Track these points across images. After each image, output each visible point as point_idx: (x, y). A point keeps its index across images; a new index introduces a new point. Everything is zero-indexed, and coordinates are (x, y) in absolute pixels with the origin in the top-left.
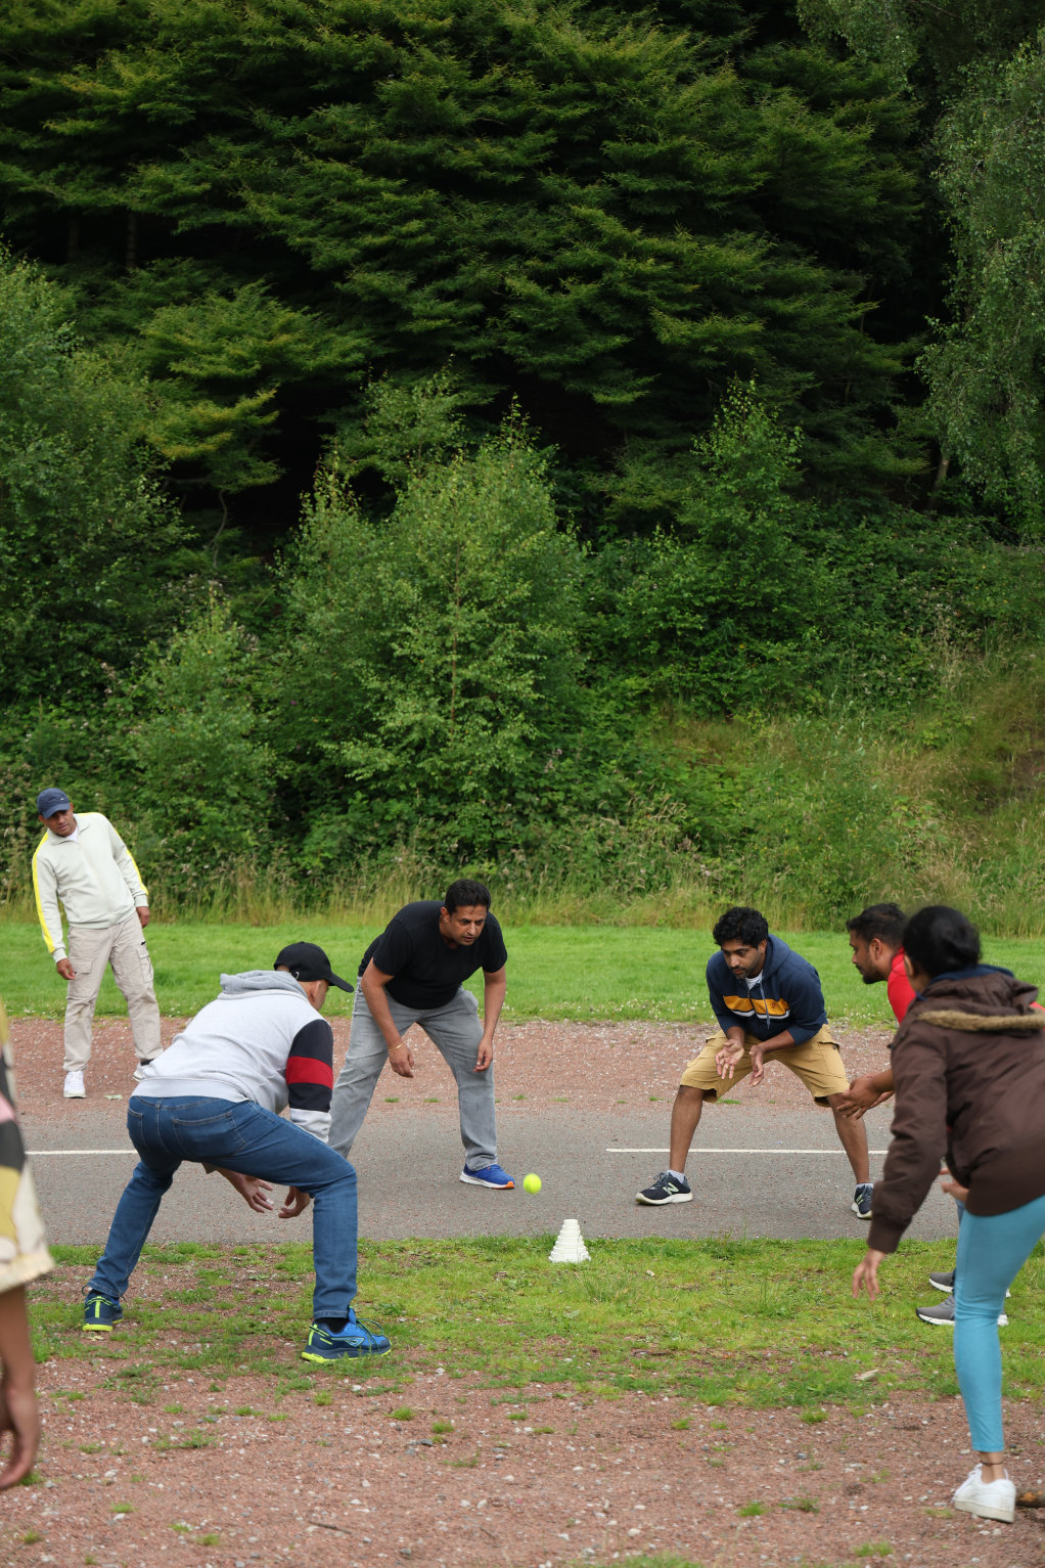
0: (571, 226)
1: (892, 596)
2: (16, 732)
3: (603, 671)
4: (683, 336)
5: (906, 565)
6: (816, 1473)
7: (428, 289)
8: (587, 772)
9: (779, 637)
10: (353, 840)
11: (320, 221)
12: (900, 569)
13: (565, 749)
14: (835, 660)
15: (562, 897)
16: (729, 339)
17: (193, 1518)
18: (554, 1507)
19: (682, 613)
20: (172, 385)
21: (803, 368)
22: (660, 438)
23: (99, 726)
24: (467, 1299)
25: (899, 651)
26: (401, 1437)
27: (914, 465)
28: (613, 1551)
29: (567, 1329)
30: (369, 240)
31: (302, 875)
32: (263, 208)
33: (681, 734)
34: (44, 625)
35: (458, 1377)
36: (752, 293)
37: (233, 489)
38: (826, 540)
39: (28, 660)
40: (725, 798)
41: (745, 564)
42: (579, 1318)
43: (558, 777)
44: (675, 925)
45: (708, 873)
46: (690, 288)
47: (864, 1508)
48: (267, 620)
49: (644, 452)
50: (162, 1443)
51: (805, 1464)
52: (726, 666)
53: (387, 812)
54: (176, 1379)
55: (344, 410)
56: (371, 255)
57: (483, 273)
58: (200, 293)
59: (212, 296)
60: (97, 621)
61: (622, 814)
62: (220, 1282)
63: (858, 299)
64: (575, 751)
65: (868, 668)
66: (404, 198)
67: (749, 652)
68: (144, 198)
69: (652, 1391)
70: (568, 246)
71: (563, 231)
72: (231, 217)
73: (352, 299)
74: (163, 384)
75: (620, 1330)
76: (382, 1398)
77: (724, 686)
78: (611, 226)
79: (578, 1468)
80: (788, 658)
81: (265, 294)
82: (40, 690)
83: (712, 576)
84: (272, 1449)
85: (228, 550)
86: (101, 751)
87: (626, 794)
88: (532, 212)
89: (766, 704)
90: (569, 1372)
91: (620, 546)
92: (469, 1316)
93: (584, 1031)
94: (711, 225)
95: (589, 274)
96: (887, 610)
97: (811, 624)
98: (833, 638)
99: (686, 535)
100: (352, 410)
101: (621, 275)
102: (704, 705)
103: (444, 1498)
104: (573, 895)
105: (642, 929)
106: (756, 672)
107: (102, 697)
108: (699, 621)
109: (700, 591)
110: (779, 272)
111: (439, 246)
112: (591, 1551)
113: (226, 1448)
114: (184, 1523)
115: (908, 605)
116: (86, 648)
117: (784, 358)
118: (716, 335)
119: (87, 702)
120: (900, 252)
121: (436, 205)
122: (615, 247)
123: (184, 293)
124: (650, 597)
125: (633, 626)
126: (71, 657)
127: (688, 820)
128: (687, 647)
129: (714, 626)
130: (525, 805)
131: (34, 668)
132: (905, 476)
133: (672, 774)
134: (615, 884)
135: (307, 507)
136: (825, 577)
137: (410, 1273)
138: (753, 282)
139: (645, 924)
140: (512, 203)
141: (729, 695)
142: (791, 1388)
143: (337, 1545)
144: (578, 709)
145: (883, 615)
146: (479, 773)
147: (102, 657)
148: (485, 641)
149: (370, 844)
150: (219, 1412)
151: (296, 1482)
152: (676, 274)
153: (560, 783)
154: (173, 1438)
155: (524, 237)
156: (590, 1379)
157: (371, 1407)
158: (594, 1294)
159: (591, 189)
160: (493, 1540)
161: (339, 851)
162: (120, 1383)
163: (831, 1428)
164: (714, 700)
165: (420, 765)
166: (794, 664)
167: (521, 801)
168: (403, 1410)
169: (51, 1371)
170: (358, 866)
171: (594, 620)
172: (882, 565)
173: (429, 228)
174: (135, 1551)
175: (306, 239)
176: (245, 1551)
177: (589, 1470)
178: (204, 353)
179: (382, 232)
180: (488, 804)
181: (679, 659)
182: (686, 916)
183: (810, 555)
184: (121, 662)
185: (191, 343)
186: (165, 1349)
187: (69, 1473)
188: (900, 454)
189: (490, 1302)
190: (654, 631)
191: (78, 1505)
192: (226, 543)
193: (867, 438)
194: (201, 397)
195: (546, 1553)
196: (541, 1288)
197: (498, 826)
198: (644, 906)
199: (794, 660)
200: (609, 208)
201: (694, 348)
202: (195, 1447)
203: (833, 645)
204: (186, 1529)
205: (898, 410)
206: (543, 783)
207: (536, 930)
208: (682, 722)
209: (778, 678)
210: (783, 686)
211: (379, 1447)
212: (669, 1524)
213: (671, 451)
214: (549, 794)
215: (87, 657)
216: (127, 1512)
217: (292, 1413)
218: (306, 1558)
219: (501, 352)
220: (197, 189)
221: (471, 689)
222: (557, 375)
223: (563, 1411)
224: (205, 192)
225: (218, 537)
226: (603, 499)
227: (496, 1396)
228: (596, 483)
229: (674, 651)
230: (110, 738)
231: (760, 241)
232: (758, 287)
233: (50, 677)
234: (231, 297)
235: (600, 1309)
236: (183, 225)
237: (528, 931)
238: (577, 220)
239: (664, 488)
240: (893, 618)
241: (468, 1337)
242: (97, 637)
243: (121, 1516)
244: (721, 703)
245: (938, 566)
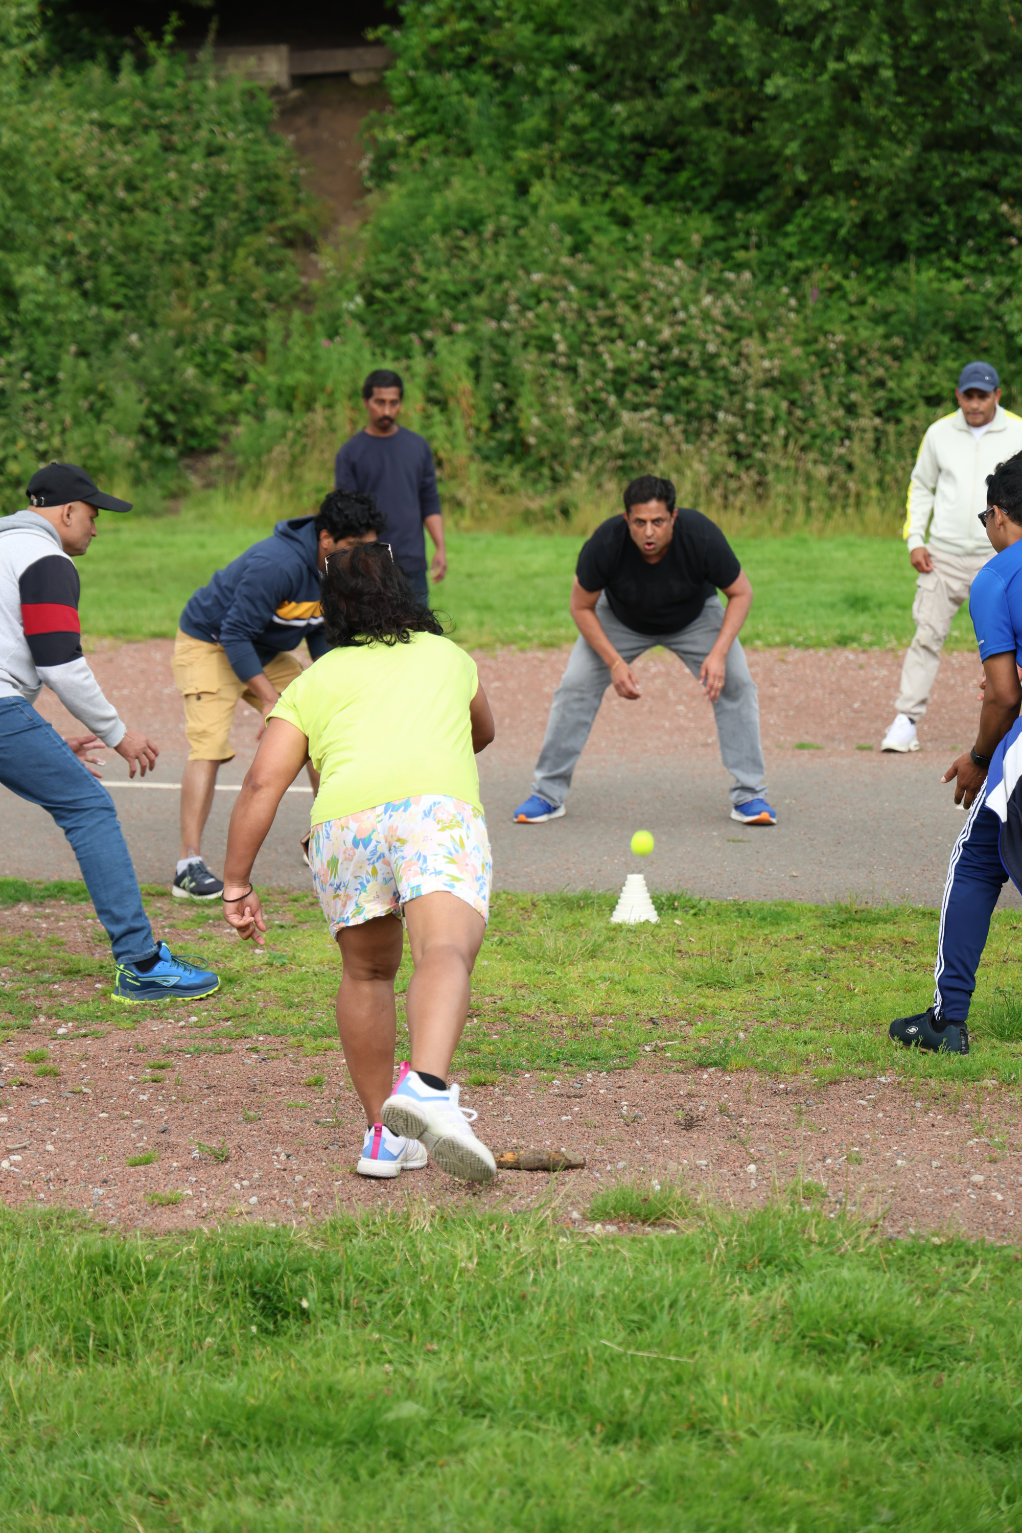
34: (935, 158)
39: (917, 204)
82: (933, 244)
116: (990, 186)
119: (993, 256)
126: (970, 196)
131: (926, 214)
147: (1004, 196)
215: (988, 197)
233: (944, 223)
242: (1002, 171)
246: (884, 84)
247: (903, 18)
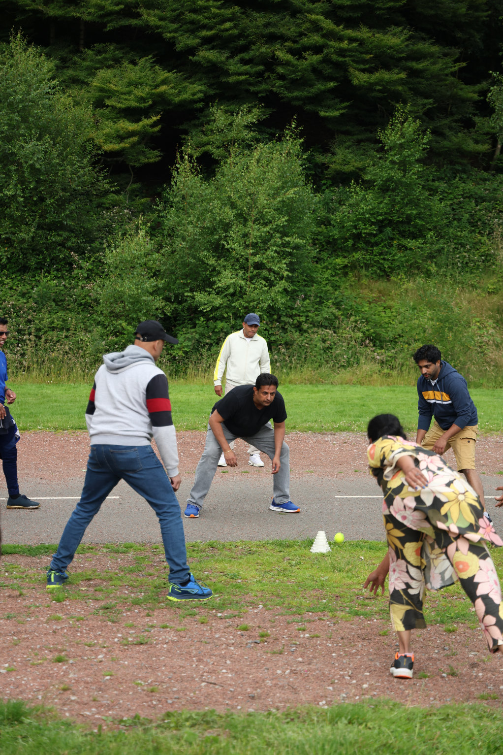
0: (308, 25)
1: (472, 216)
2: (28, 287)
3: (325, 255)
4: (365, 81)
5: (480, 200)
6: (454, 657)
7: (236, 59)
8: (317, 306)
9: (414, 237)
10: (198, 342)
11: (180, 24)
12: (476, 202)
13: (305, 295)
14: (443, 248)
15: (304, 369)
16: (390, 82)
17: (145, 679)
18: (323, 674)
19: (365, 225)
20: (106, 111)
21: (427, 98)
22: (353, 135)
23: (70, 284)
24: (272, 570)
25: (476, 243)
26: (243, 639)
27: (484, 148)
28: (356, 695)
29: (323, 585)
30: (205, 33)
31: (173, 359)
32: (150, 18)
33: (364, 287)
34: (40, 232)
35: (270, 610)
36: (401, 59)
37: (137, 165)
38: (438, 187)
39: (33, 251)
40: (387, 320)
41: (398, 199)
42: (328, 580)
43: (302, 309)
44: (362, 384)
45: (378, 357)
46: (368, 57)
47: (480, 674)
48: (155, 229)
49: (345, 142)
50: (125, 642)
51: (447, 652)
52: (387, 252)
53: (216, 327)
54: (129, 610)
55: (192, 122)
56: (206, 41)
57: (263, 49)
58: (119, 62)
59: (126, 63)
60: (69, 231)
61: (335, 328)
62: (146, 562)
63: (456, 61)
64: (310, 296)
65: (460, 253)
66: (223, 11)
67: (399, 245)
68: (90, 14)
69: (368, 616)
70: (306, 35)
71: (304, 27)
72: (134, 22)
73: (197, 64)
74: (102, 110)
75: (349, 587)
76: (232, 619)
77: (386, 262)
78: (328, 24)
79: (334, 655)
80: (419, 248)
81: (153, 62)
82: (40, 267)
83: (381, 206)
84: (180, 645)
85: (134, 195)
86: (71, 297)
87: (336, 317)
88: (287, 18)
89: (407, 271)
90: (325, 607)
91: (333, 191)
92: (272, 579)
93: (320, 437)
94: (380, 23)
95: (317, 49)
96: (470, 223)
97: (430, 230)
98: (442, 237)
99: (368, 185)
100: (197, 122)
101: (333, 50)
102: (376, 272)
103: (268, 669)
104: (310, 369)
105: (345, 386)
106: (402, 255)
107: (71, 269)
108: (374, 229)
109: (374, 214)
110: (415, 48)
111: (240, 36)
112: (344, 695)
113: (157, 644)
114: (140, 681)
115: (480, 220)
116: (62, 245)
117: (418, 93)
118: (382, 81)
119: (64, 272)
120: (478, 37)
121: (239, 14)
122: (330, 35)
123: (111, 62)
124: (349, 217)
125: (340, 232)
126: (55, 248)
127: (368, 330)
128: (367, 243)
129: (380, 231)
130: (286, 324)
131: (37, 255)
132: (479, 153)
133: (360, 307)
134: (331, 363)
135: (175, 173)
136: (438, 205)
137: (241, 558)
138: (401, 53)
139: (346, 383)
140: (278, 13)
141: (389, 267)
142: (438, 615)
143: (217, 692)
144: (312, 275)
145: (467, 226)
146: (262, 308)
147: (70, 249)
148: (265, 241)
149: (207, 344)
150: (152, 626)
151: (193, 661)
152: (361, 49)
153: (303, 312)
154: (130, 639)
155: (283, 30)
156: (336, 611)
157: (227, 624)
158: (335, 568)
159: (318, 5)
160: (295, 690)
161: (192, 347)
162: (101, 612)
163: (460, 635)
164: (381, 270)
165: (234, 304)
166: (422, 251)
167: (284, 321)
168: (244, 626)
169: (67, 606)
170: (201, 355)
171: (320, 229)
172: (467, 200)
173: (235, 26)
174: (116, 695)
175: (172, 34)
176: (171, 695)
177: (339, 655)
178: (122, 94)
179: (211, 29)
180: (267, 323)
181: (363, 249)
182: (368, 379)
183: (430, 195)
184: (81, 252)
185: (115, 89)
186: (123, 596)
187: (80, 656)
188: (477, 142)
189: (283, 572)
190: (350, 235)
191: (86, 672)
192: (133, 191)
193: (460, 134)
194: (121, 117)
195: (322, 697)
196: (308, 566)
197: (272, 334)
198: (345, 374)
199: (421, 248)
200: (327, 15)
201: (370, 87)
202: (142, 644)
203: (442, 241)
204: (141, 684)
205: (476, 119)
206: (294, 312)
207: (292, 387)
208: (364, 281)
209: (414, 258)
210: (416, 262)
211: (233, 644)
212: (382, 682)
213: (359, 142)
214: (298, 318)
215: (63, 249)
216: (111, 675)
217: (188, 627)
218: (202, 698)
219: (271, 91)
220: (117, 8)
221: (259, 266)
222: (300, 103)
223: (324, 626)
224: (121, 9)
225: (129, 188)
226: (324, 166)
227: (290, 619)
228: (321, 159)
229: (361, 245)
230: (75, 290)
231: (405, 31)
232: (404, 55)
233: (44, 258)
234: (134, 63)
235: (338, 576)
236: (109, 27)
237: (287, 387)
238: (311, 21)
239: (356, 161)
240: (473, 227)
241: (273, 590)
242: (68, 239)
243: (108, 677)
244: (384, 271)
245: (496, 199)
246: (18, 202)
247: (24, 177)
